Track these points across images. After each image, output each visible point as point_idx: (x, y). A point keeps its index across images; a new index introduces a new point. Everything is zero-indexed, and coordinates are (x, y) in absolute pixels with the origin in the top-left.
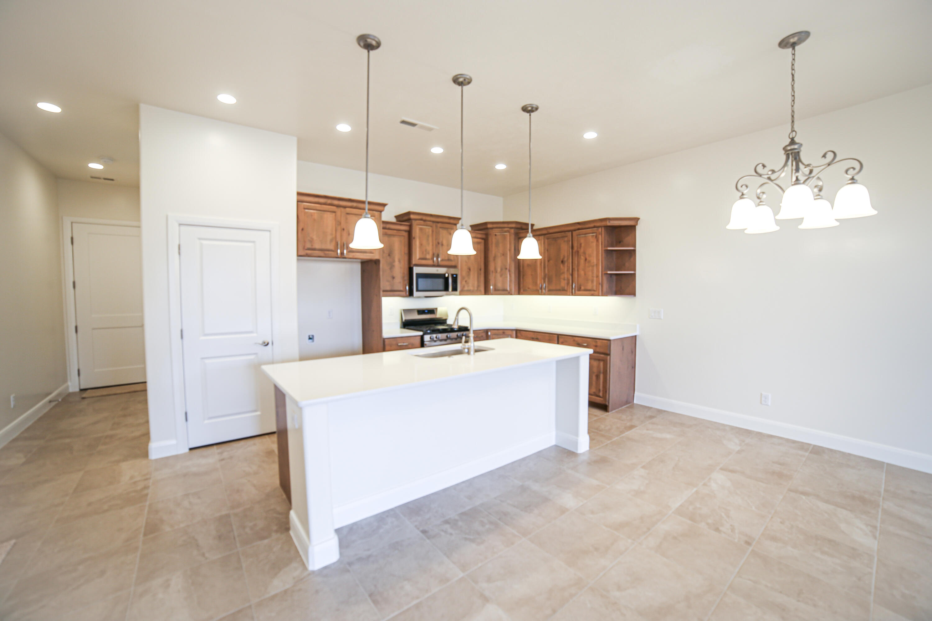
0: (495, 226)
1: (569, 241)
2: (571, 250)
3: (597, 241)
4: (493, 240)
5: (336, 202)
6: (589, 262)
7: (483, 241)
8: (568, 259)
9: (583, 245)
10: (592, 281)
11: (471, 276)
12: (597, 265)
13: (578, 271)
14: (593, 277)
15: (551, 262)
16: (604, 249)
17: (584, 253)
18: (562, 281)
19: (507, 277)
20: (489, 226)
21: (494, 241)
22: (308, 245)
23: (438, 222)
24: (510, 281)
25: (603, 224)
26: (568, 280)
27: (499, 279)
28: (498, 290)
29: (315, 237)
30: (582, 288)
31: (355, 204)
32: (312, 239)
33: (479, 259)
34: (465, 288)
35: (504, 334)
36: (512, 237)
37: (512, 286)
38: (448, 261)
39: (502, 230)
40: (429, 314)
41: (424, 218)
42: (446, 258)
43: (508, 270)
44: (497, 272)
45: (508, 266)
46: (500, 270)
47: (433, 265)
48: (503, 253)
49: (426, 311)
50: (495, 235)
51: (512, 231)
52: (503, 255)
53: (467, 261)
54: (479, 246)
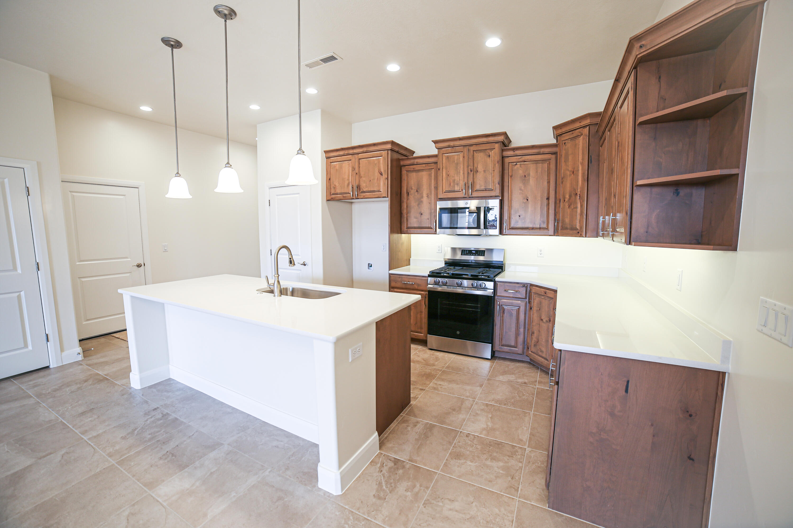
1: (616, 124)
2: (616, 143)
5: (351, 151)
7: (553, 156)
11: (530, 209)
20: (557, 132)
21: (563, 153)
22: (333, 192)
23: (471, 145)
24: (581, 214)
28: (567, 229)
29: (337, 184)
31: (365, 149)
32: (335, 185)
33: (546, 183)
34: (518, 225)
35: (545, 295)
36: (585, 142)
37: (583, 221)
38: (486, 190)
39: (573, 133)
40: (477, 255)
41: (452, 143)
42: (483, 188)
43: (579, 196)
44: (565, 201)
45: (579, 190)
46: (568, 197)
47: (464, 198)
48: (573, 170)
49: (473, 252)
50: (565, 143)
51: (586, 130)
52: (573, 173)
53: (522, 188)
54: (546, 165)
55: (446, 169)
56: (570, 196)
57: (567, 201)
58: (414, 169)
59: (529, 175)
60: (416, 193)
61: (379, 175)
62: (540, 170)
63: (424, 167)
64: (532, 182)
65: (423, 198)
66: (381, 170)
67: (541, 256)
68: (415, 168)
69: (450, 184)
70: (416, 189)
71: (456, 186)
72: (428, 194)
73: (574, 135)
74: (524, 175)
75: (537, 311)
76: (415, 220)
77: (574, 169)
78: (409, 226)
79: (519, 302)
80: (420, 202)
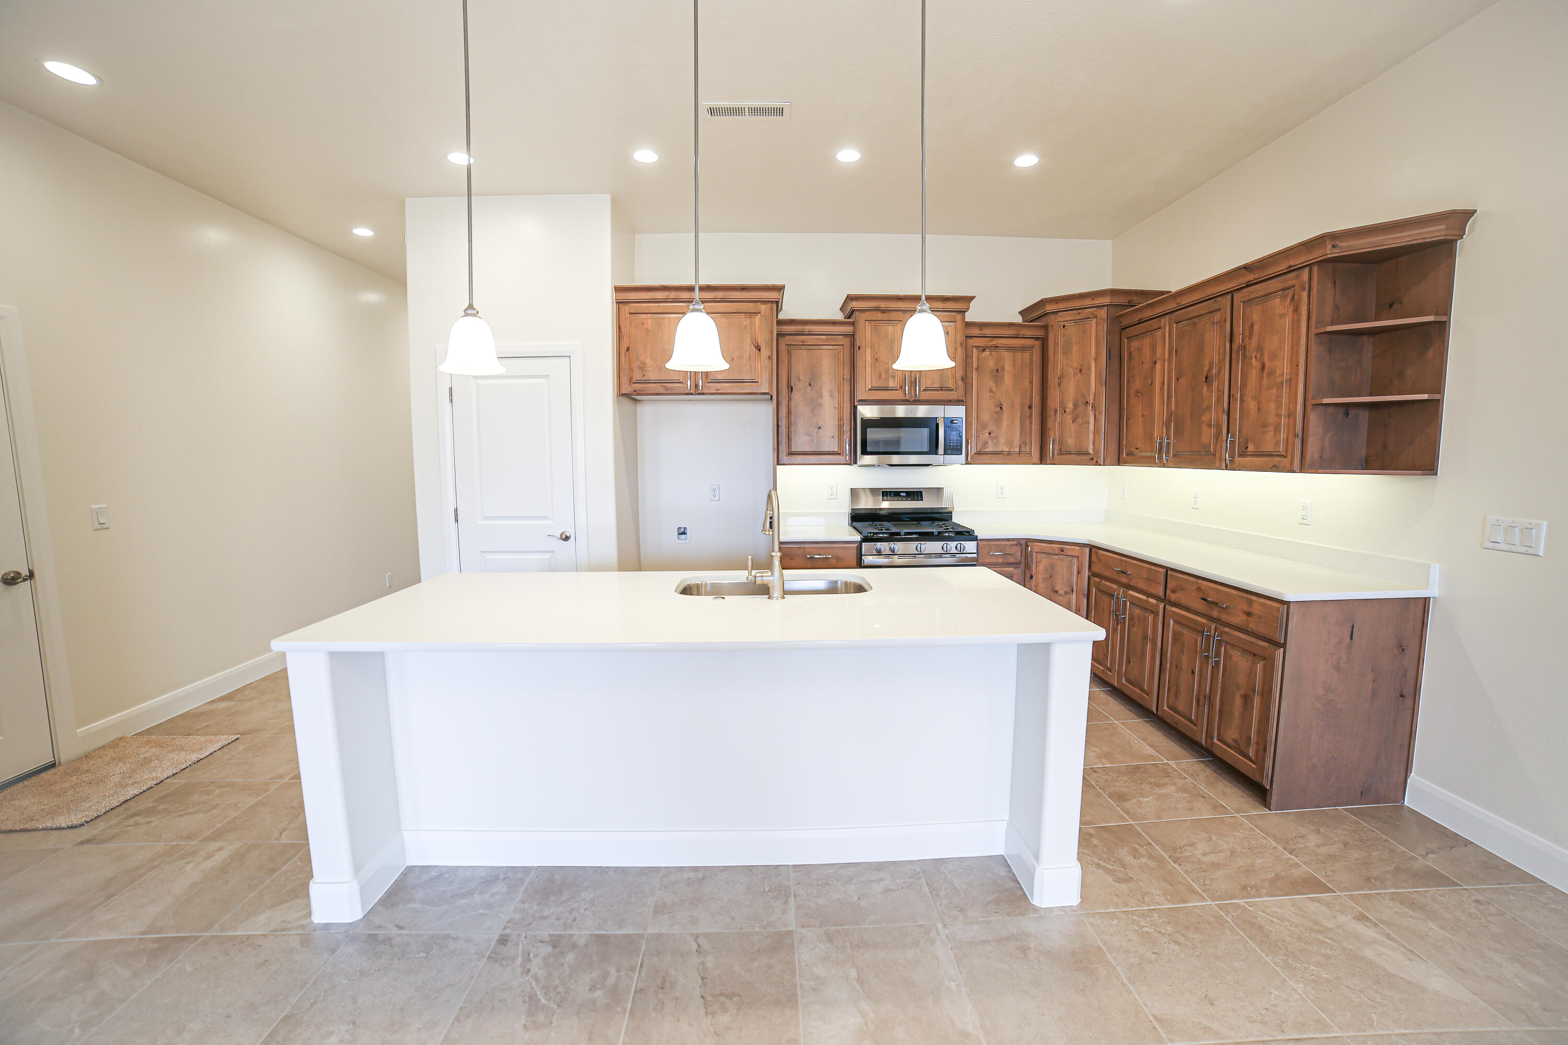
0: (1062, 306)
1: (1225, 321)
2: (1228, 345)
3: (1296, 310)
4: (1057, 338)
6: (1271, 373)
7: (1038, 343)
8: (1219, 372)
9: (1256, 327)
10: (1277, 429)
11: (1005, 423)
12: (1292, 382)
13: (1242, 401)
14: (1279, 416)
15: (1183, 380)
16: (1313, 331)
17: (1260, 349)
18: (1204, 428)
19: (1088, 423)
20: (1050, 308)
21: (1061, 340)
22: (637, 376)
24: (1096, 431)
25: (1316, 255)
26: (1218, 426)
27: (1071, 427)
28: (1069, 453)
30: (1251, 448)
31: (719, 295)
32: (644, 363)
33: (1027, 384)
34: (987, 448)
35: (1062, 553)
36: (1102, 329)
37: (1099, 443)
38: (942, 390)
39: (1079, 313)
40: (909, 499)
41: (883, 305)
42: (937, 385)
43: (1091, 406)
44: (1065, 412)
45: (1092, 397)
46: (1072, 407)
47: (904, 401)
48: (1080, 367)
49: (902, 494)
50: (1064, 326)
51: (1103, 313)
52: (1081, 371)
53: (994, 389)
54: (1027, 355)
55: (872, 348)
56: (1076, 405)
57: (1068, 413)
58: (803, 342)
59: (1003, 368)
60: (809, 388)
61: (754, 348)
62: (1019, 362)
63: (824, 341)
64: (1008, 380)
65: (822, 398)
66: (757, 341)
67: (1002, 496)
68: (806, 342)
69: (880, 376)
70: (808, 380)
71: (891, 379)
72: (832, 390)
73: (1082, 316)
74: (996, 369)
75: (1045, 579)
76: (806, 438)
77: (1082, 365)
78: (794, 449)
79: (1012, 569)
80: (815, 406)
